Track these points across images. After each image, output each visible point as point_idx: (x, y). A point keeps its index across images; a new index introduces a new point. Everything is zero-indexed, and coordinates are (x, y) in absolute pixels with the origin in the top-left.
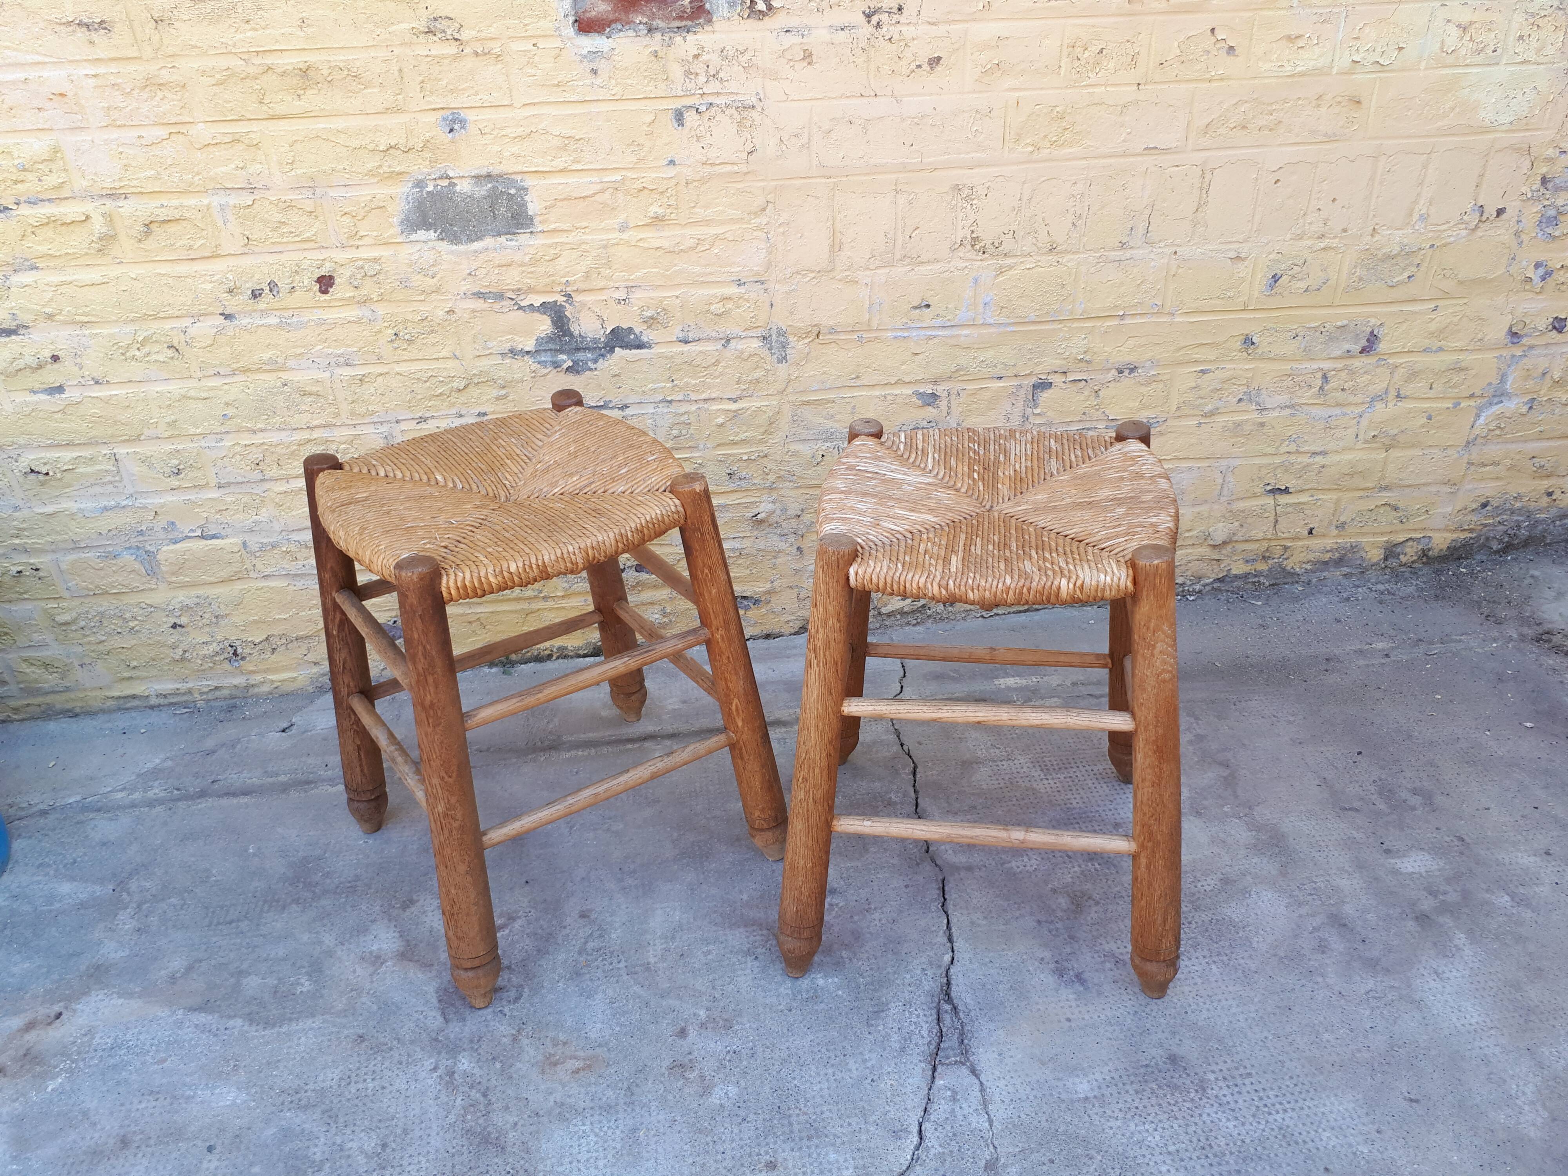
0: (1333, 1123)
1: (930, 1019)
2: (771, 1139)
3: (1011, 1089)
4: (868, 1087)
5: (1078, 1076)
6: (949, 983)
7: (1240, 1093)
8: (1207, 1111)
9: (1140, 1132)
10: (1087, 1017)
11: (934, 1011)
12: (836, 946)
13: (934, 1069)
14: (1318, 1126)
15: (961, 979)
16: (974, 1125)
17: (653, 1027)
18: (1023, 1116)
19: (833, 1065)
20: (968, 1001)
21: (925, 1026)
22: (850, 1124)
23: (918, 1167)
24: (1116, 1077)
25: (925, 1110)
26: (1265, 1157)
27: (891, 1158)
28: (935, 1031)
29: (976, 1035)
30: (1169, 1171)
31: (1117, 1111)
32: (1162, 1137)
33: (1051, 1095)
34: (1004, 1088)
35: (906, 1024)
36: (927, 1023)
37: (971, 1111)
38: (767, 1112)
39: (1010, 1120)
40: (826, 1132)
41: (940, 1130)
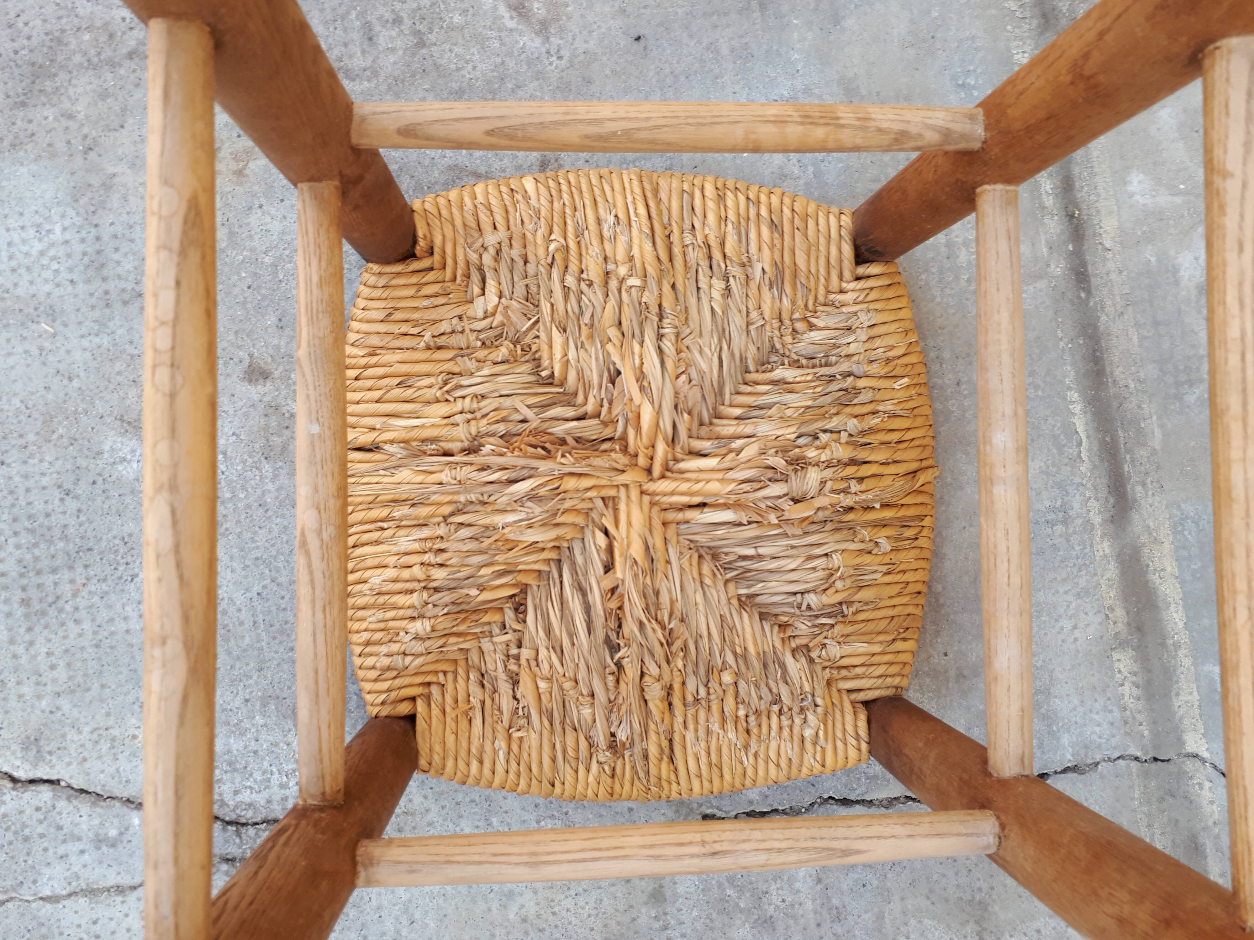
2: (25, 538)
4: (131, 698)
16: (47, 872)
17: (271, 320)
21: (260, 799)
22: (53, 667)
25: (82, 791)
28: (250, 814)
34: (124, 925)
35: (266, 764)
36: (269, 801)
37: (75, 869)
38: (82, 530)
39: (56, 932)
40: (37, 629)
41: (39, 815)
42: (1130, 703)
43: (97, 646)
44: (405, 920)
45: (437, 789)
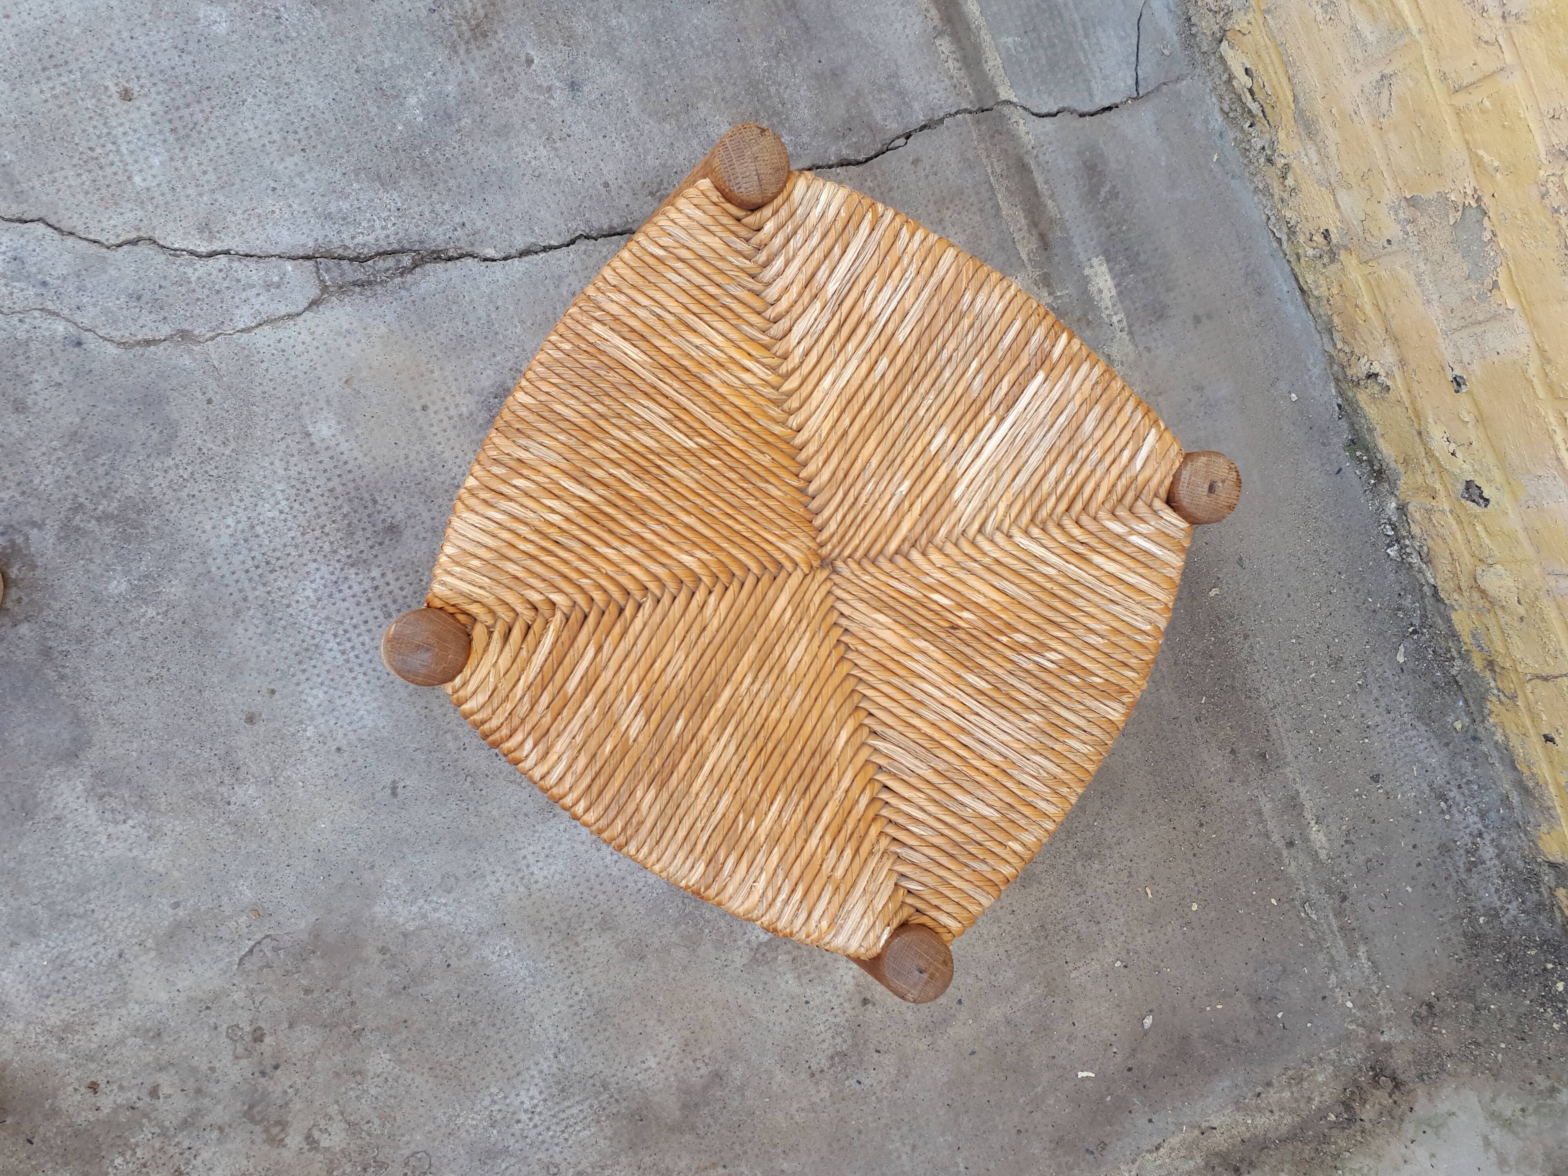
0: (339, 702)
1: (382, 243)
2: (161, 87)
3: (300, 348)
4: (264, 185)
5: (339, 423)
6: (450, 259)
7: (358, 604)
8: (323, 568)
9: (273, 495)
10: (435, 429)
11: (396, 246)
12: (477, 109)
13: (307, 258)
14: (330, 687)
15: (455, 273)
16: (238, 312)
18: (264, 366)
19: (285, 139)
20: (423, 285)
21: (371, 239)
22: (205, 173)
23: (163, 257)
24: (349, 467)
25: (247, 255)
26: (273, 628)
27: (171, 226)
28: (366, 251)
29: (371, 300)
30: (228, 527)
31: (298, 469)
32: (273, 518)
33: (303, 395)
34: (300, 340)
35: (368, 215)
36: (377, 240)
37: (257, 307)
38: (199, 74)
39: (255, 352)
40: (187, 148)
41: (222, 275)
42: (955, 73)
43: (231, 153)
44: (491, 307)
45: (490, 214)
